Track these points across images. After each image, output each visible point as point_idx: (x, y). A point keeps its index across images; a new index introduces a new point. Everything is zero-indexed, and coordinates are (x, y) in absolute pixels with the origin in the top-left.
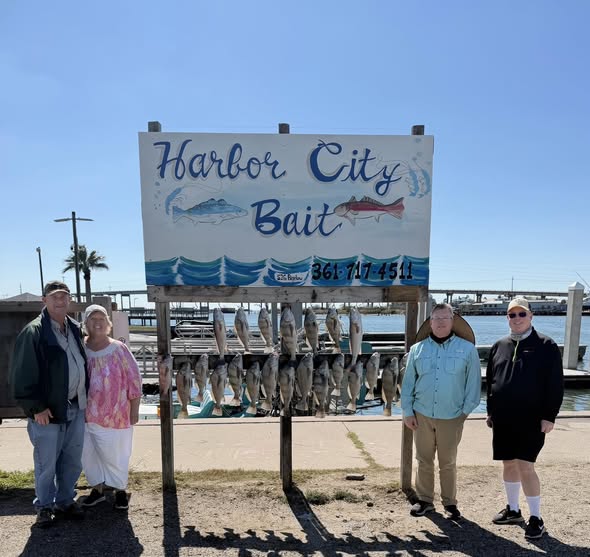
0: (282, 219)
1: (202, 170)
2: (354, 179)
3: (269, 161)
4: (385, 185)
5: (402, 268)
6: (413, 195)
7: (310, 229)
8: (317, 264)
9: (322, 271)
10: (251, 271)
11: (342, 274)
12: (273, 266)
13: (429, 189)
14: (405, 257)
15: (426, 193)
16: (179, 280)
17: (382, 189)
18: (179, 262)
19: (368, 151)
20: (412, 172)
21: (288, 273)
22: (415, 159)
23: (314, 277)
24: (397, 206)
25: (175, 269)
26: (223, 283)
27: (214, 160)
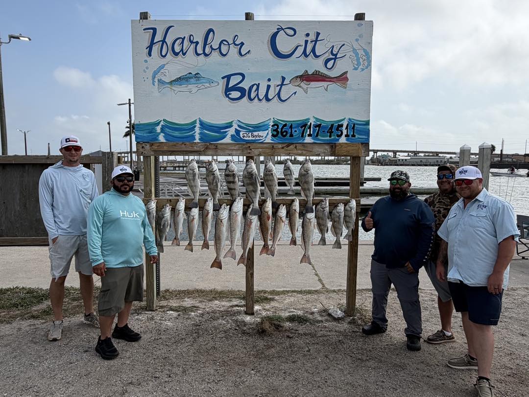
0: (247, 88)
1: (182, 50)
2: (306, 56)
3: (236, 43)
4: (333, 60)
5: (347, 128)
6: (356, 69)
7: (270, 97)
8: (276, 124)
9: (279, 130)
10: (220, 130)
11: (297, 132)
12: (239, 126)
13: (369, 64)
14: (350, 119)
15: (367, 68)
16: (162, 138)
17: (330, 64)
18: (162, 123)
19: (318, 34)
20: (354, 50)
21: (252, 131)
22: (357, 40)
23: (273, 135)
24: (342, 79)
25: (158, 129)
26: (197, 141)
27: (192, 42)
